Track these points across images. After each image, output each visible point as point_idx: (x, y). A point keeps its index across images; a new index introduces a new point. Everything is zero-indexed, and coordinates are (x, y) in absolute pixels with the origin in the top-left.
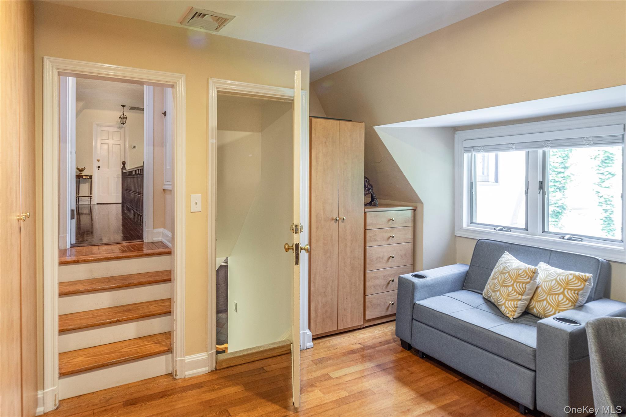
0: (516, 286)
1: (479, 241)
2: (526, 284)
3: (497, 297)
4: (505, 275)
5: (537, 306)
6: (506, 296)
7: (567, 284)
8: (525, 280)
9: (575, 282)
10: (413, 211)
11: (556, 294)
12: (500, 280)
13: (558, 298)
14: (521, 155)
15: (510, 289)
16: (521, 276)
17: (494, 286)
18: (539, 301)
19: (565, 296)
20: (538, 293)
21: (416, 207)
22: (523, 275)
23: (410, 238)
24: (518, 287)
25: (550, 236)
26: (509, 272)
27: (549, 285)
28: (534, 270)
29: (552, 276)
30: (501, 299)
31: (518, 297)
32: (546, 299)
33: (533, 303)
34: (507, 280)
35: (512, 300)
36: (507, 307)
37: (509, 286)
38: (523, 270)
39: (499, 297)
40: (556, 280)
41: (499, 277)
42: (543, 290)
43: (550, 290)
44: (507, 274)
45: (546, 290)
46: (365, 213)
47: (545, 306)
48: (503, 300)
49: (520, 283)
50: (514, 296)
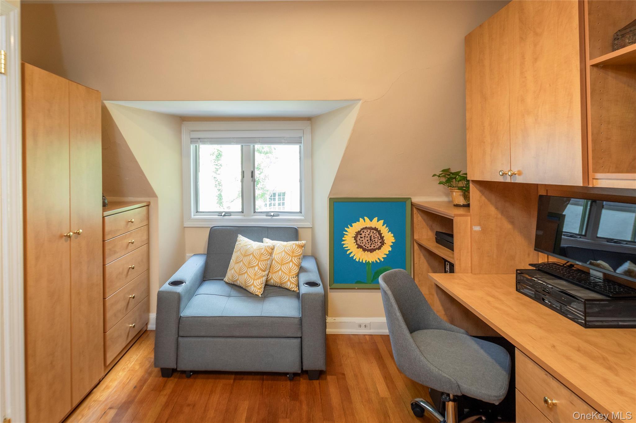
0: (261, 264)
1: (212, 229)
2: (267, 261)
3: (245, 280)
4: (249, 257)
5: (274, 278)
6: (253, 276)
7: (293, 252)
8: (266, 257)
9: (297, 250)
10: (147, 207)
11: (287, 263)
12: (245, 263)
13: (289, 266)
14: (237, 148)
15: (256, 268)
16: (263, 255)
17: (240, 270)
18: (275, 272)
19: (293, 263)
20: (273, 266)
21: (149, 202)
22: (265, 253)
23: (145, 239)
24: (262, 264)
25: (259, 215)
26: (252, 254)
27: (280, 256)
28: (272, 247)
29: (280, 248)
30: (249, 280)
31: (263, 274)
32: (281, 269)
33: (270, 275)
34: (252, 262)
35: (258, 279)
36: (256, 286)
37: (255, 266)
38: (264, 249)
39: (247, 279)
40: (284, 251)
41: (244, 259)
42: (277, 262)
43: (282, 260)
44: (251, 256)
45: (279, 260)
46: (103, 218)
47: (281, 276)
48: (252, 280)
49: (263, 260)
50: (260, 274)
